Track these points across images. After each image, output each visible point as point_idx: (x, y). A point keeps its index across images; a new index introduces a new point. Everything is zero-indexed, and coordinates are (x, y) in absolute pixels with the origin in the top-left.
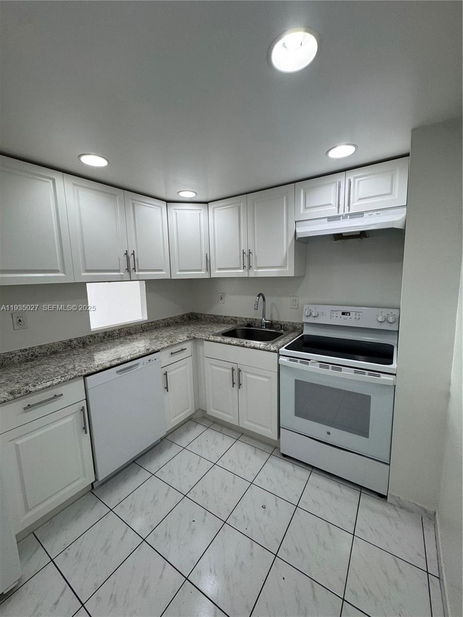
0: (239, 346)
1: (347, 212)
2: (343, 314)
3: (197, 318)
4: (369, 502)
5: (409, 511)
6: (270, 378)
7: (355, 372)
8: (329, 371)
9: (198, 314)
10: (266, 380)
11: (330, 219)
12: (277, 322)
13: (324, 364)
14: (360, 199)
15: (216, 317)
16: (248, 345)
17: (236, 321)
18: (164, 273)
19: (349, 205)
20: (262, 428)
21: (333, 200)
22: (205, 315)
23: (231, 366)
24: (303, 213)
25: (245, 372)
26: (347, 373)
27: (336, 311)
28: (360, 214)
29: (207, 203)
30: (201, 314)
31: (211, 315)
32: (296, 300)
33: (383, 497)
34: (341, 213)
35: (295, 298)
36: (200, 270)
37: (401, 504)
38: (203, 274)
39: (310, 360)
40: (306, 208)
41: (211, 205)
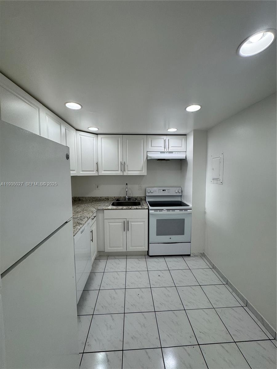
0: (128, 209)
1: (167, 151)
2: (163, 190)
3: (80, 200)
4: (186, 258)
5: (197, 256)
6: (144, 222)
7: (180, 211)
8: (171, 212)
9: (80, 197)
10: (142, 223)
11: (161, 152)
12: (132, 197)
13: (168, 210)
14: (172, 147)
15: (94, 198)
16: (133, 208)
17: (108, 199)
18: (75, 172)
19: (168, 148)
20: (140, 248)
21: (163, 145)
22: (85, 198)
23: (123, 220)
24: (150, 148)
25: (131, 222)
26: (177, 212)
27: (160, 190)
28: (172, 152)
29: (97, 134)
30: (83, 197)
31: (90, 197)
32: (141, 186)
33: (189, 255)
34: (166, 151)
35: (140, 185)
36: (93, 171)
37: (195, 255)
38: (94, 173)
39: (163, 210)
40: (151, 146)
41: (100, 136)
